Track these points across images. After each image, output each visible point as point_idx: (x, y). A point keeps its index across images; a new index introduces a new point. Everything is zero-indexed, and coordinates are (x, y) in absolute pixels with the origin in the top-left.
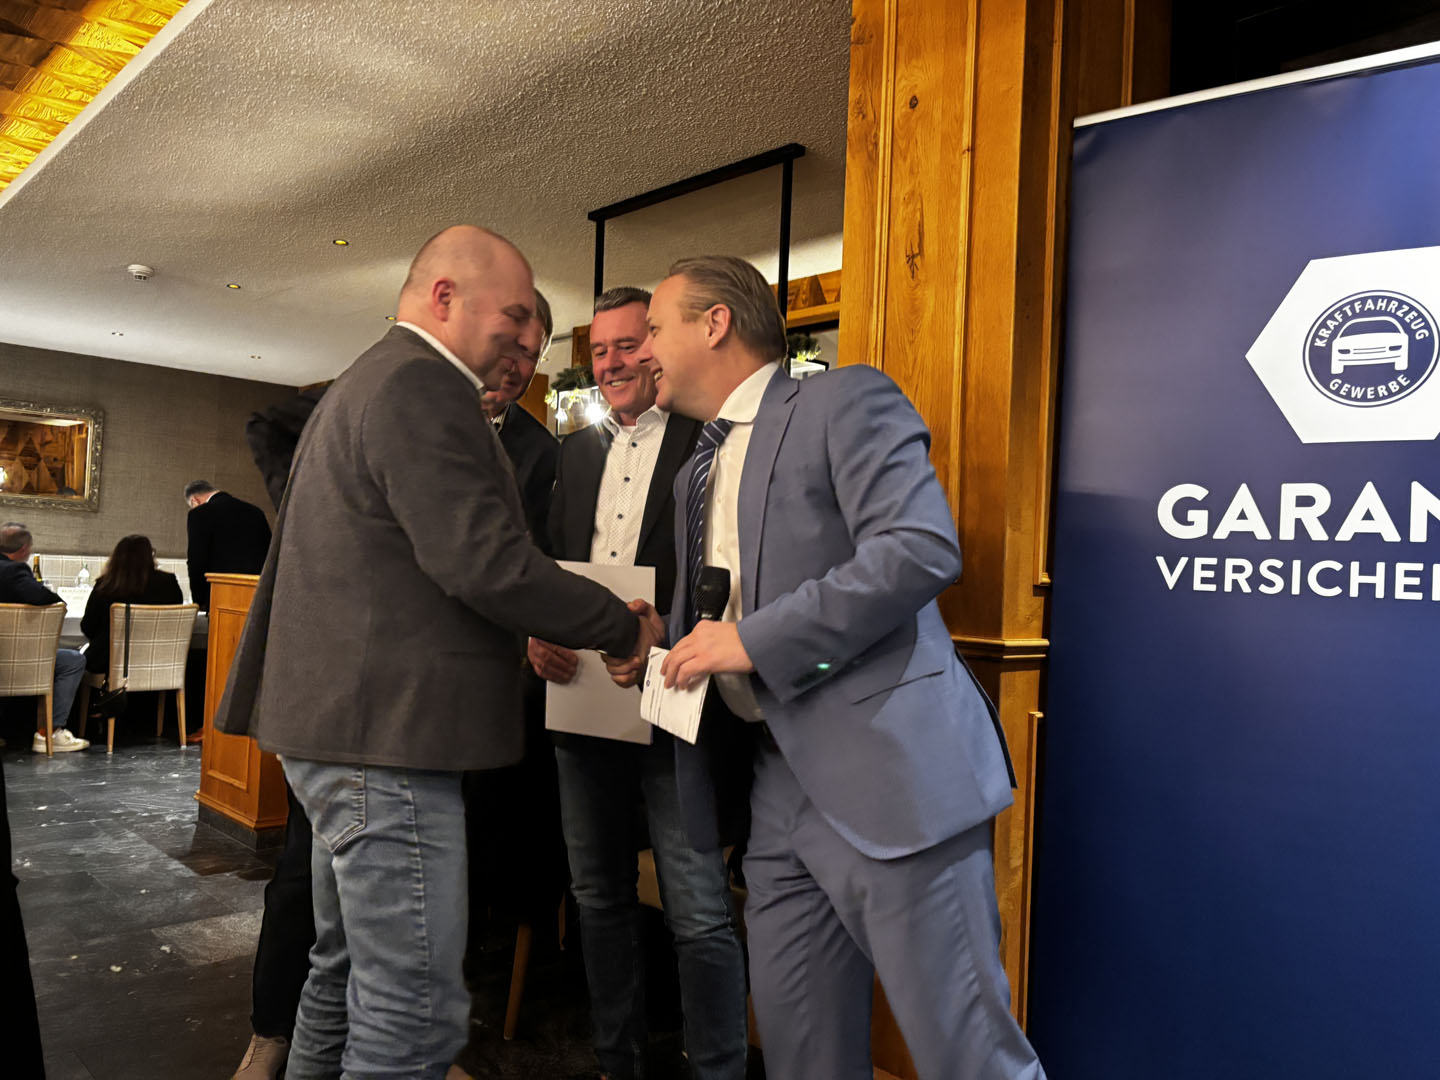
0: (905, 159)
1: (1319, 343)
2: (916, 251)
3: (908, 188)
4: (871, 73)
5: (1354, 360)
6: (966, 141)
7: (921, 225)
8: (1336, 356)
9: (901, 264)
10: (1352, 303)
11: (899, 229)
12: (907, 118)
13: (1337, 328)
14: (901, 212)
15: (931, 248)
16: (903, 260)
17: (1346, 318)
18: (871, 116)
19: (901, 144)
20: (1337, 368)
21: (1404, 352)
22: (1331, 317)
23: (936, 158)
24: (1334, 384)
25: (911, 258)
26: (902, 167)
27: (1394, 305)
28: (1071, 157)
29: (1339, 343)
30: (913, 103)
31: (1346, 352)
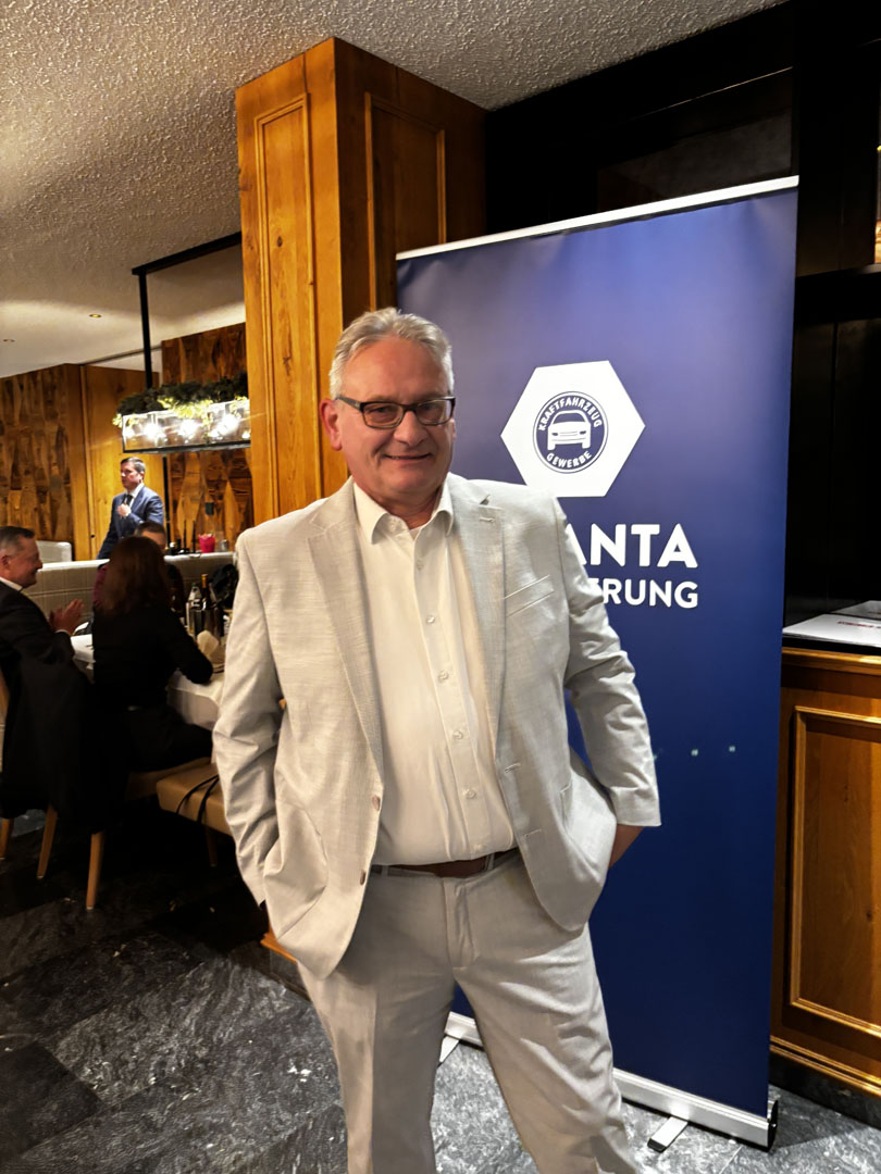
0: (277, 285)
1: (542, 428)
2: (289, 355)
3: (280, 307)
4: (252, 213)
5: (560, 440)
6: (310, 277)
7: (290, 336)
8: (550, 437)
9: (280, 365)
11: (278, 339)
12: (277, 252)
13: (552, 417)
14: (278, 326)
15: (296, 354)
16: (282, 361)
17: (556, 411)
19: (274, 273)
20: (551, 446)
21: (588, 436)
22: (547, 410)
23: (295, 287)
24: (550, 457)
25: (286, 360)
26: (276, 293)
27: (583, 401)
29: (553, 428)
30: (279, 242)
31: (555, 434)
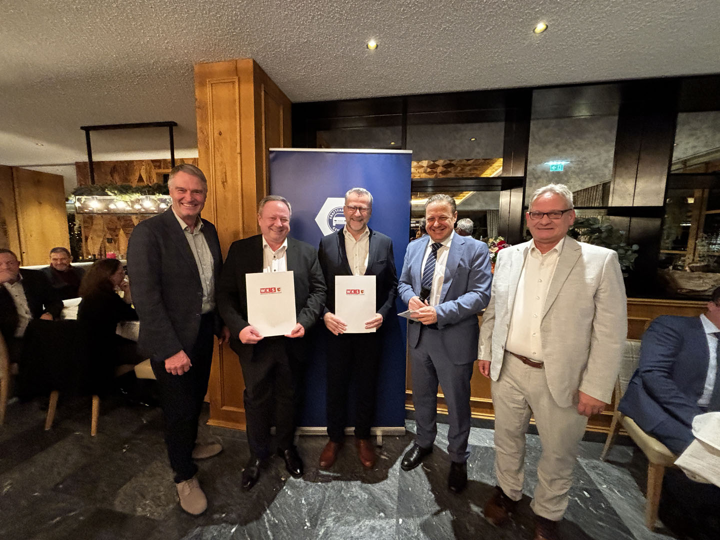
0: (219, 151)
1: (331, 218)
2: (225, 181)
3: (220, 160)
4: (204, 119)
5: (338, 223)
6: (238, 151)
7: (225, 173)
8: (334, 222)
9: (219, 184)
10: (337, 209)
11: (219, 173)
12: (218, 138)
13: (334, 215)
14: (218, 167)
15: (229, 180)
16: (220, 183)
17: (336, 213)
18: (205, 133)
19: (217, 146)
20: (334, 225)
22: (333, 212)
23: (229, 153)
24: (334, 228)
25: (223, 183)
26: (218, 154)
28: (269, 159)
29: (334, 218)
30: (220, 134)
31: (336, 221)
